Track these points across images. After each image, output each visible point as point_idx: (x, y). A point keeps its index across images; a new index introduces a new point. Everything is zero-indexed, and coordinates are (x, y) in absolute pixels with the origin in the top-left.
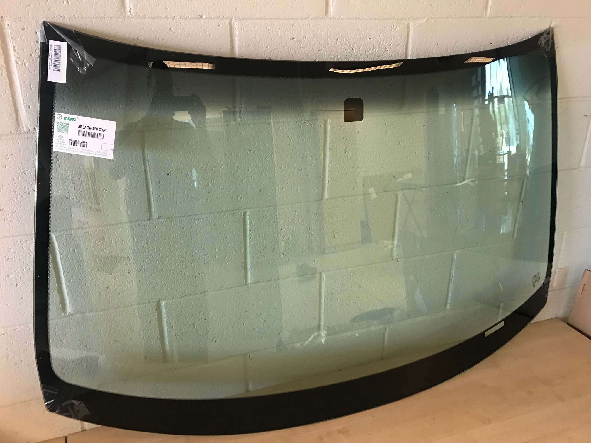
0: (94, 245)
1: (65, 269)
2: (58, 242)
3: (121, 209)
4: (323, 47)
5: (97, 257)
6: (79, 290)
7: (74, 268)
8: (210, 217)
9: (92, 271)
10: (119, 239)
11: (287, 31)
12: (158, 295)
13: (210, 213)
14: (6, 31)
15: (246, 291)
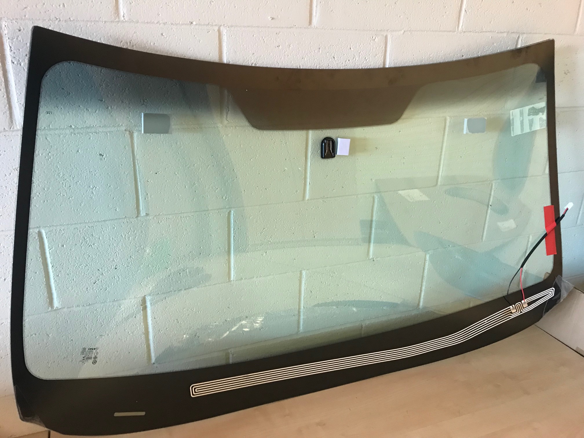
0: (83, 240)
1: (54, 264)
2: (48, 237)
3: (110, 206)
4: (306, 55)
5: (86, 253)
6: (67, 285)
7: (63, 263)
8: (196, 215)
9: (80, 267)
10: (107, 236)
11: (273, 39)
12: (144, 291)
13: (196, 212)
14: (3, 31)
15: (229, 287)
